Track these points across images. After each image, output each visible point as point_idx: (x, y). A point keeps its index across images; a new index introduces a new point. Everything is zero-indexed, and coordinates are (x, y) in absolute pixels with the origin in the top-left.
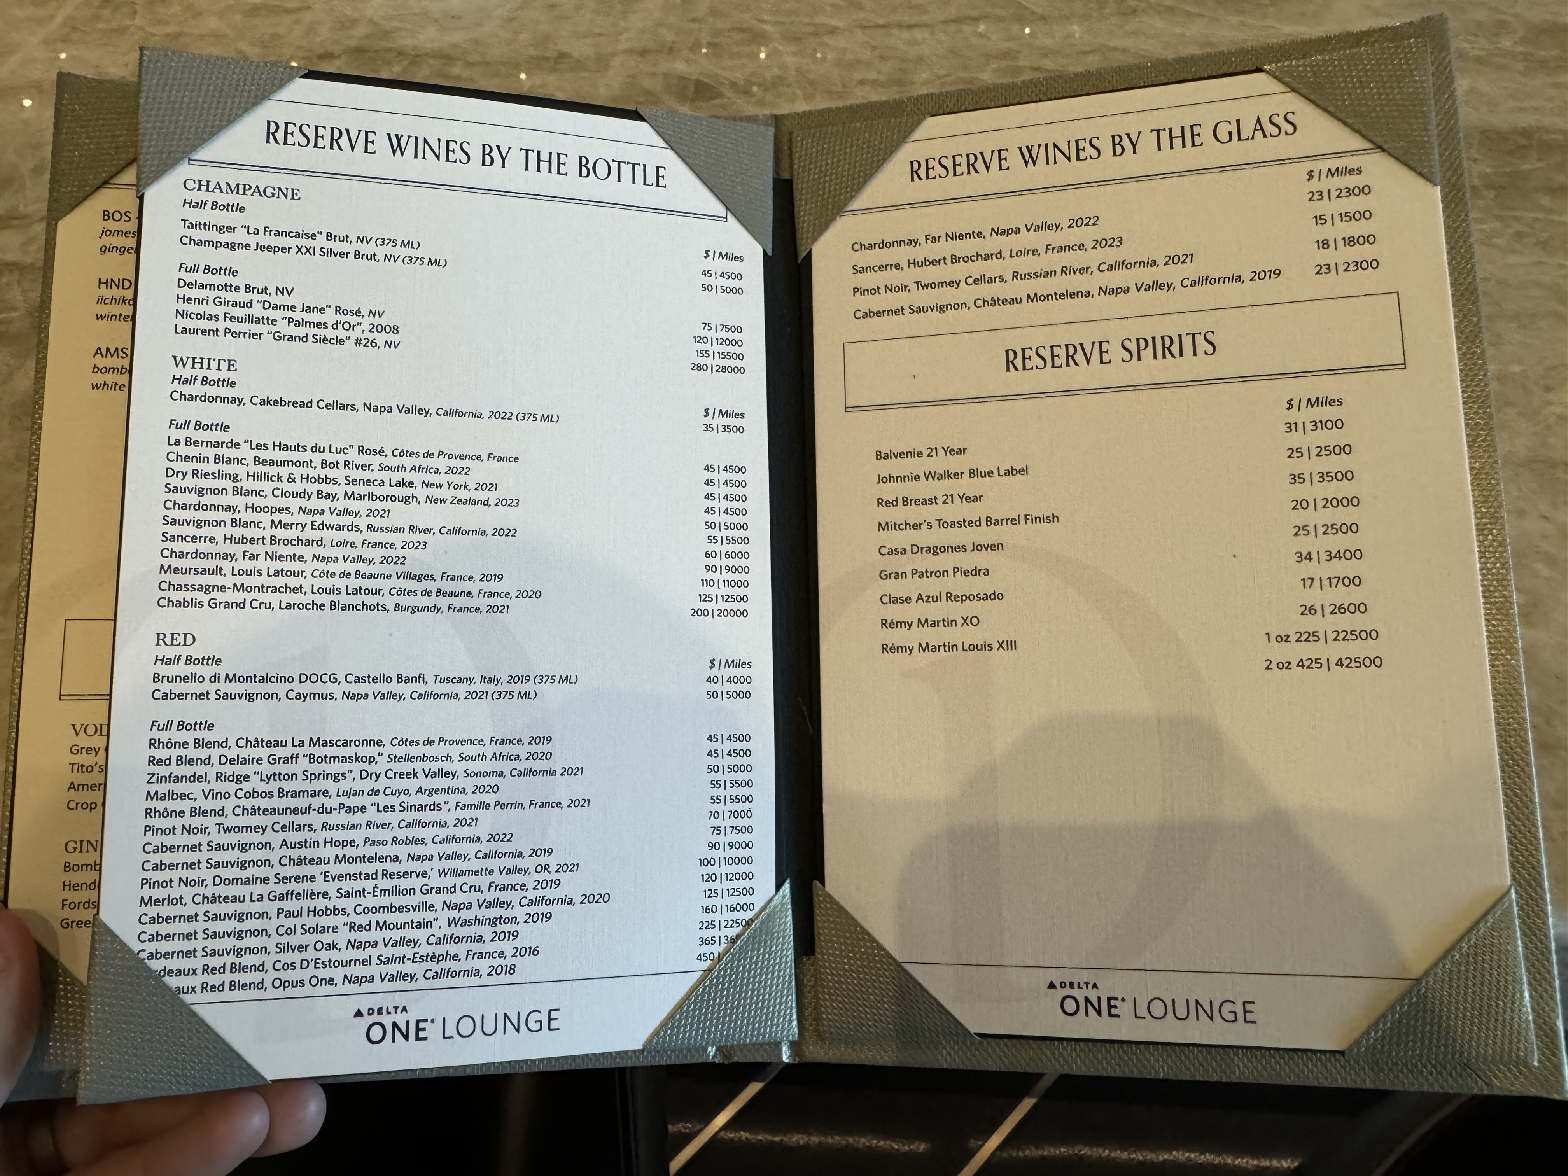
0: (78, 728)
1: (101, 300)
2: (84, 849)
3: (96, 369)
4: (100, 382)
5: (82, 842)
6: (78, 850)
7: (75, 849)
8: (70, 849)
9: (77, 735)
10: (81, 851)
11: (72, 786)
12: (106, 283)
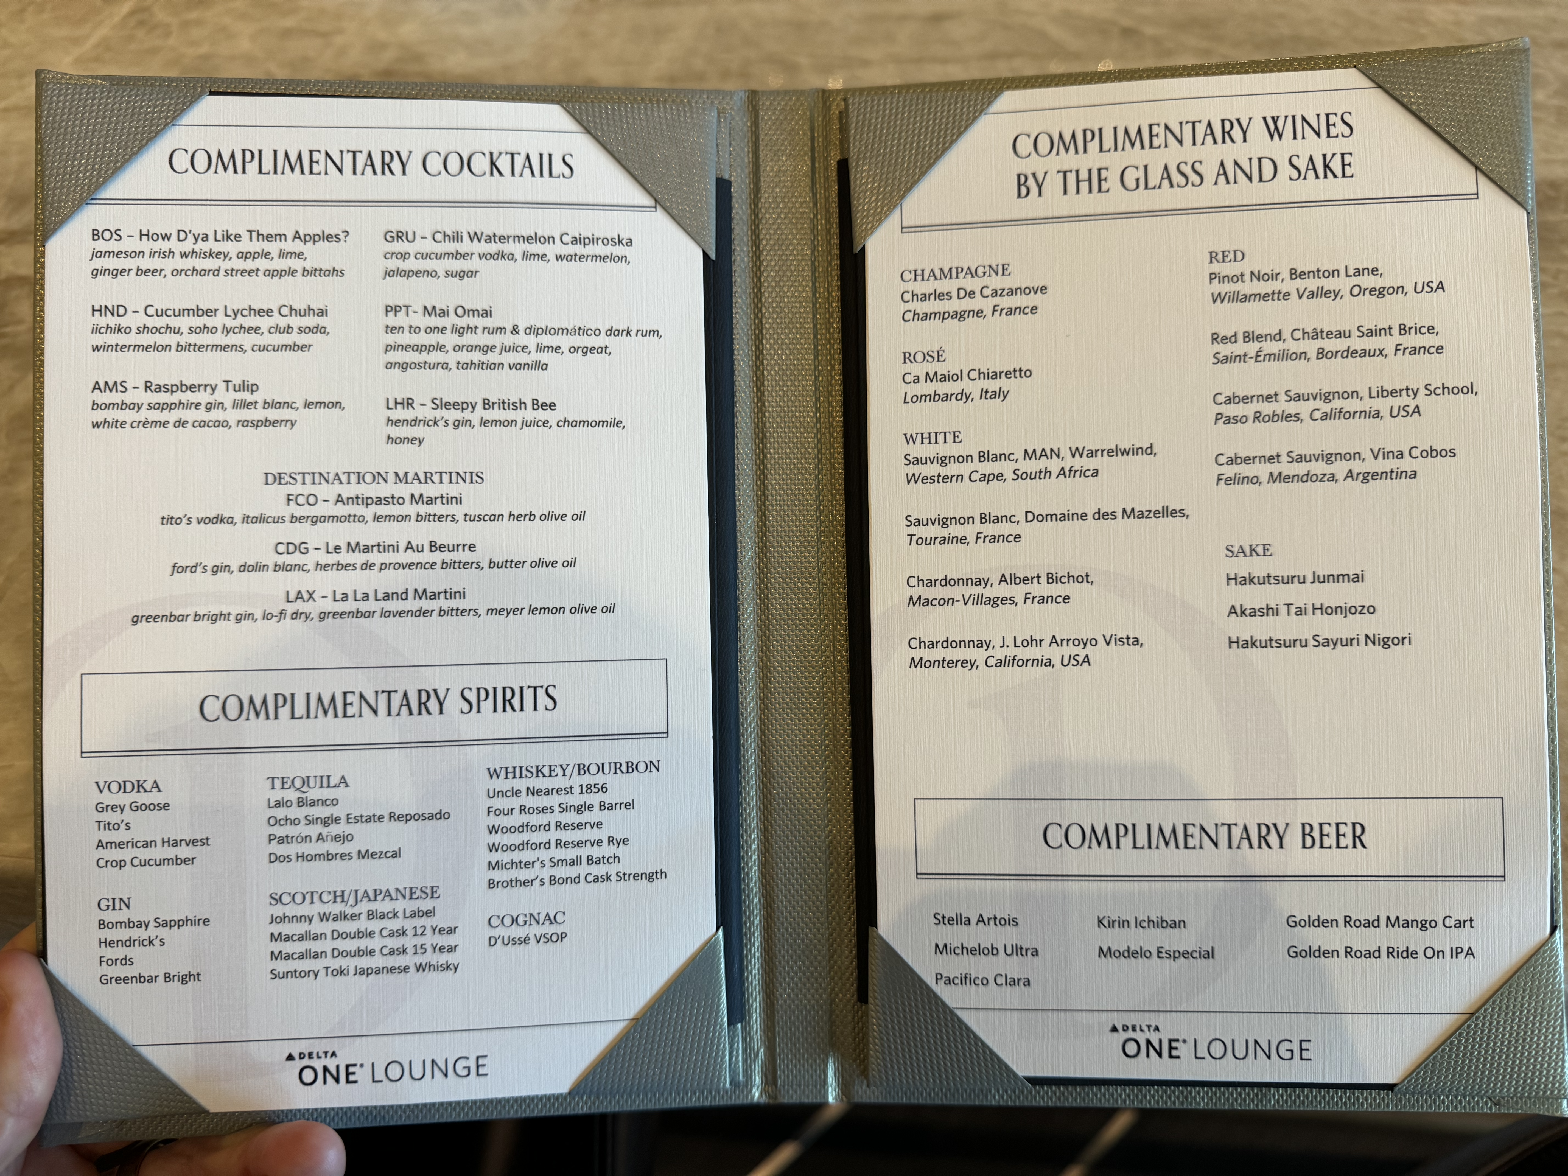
0: (101, 785)
1: (96, 330)
2: (117, 907)
3: (95, 406)
4: (100, 419)
5: (114, 899)
6: (111, 908)
7: (108, 906)
8: (103, 906)
9: (101, 792)
10: (114, 909)
11: (100, 844)
12: (100, 310)
